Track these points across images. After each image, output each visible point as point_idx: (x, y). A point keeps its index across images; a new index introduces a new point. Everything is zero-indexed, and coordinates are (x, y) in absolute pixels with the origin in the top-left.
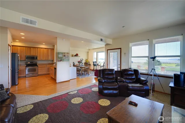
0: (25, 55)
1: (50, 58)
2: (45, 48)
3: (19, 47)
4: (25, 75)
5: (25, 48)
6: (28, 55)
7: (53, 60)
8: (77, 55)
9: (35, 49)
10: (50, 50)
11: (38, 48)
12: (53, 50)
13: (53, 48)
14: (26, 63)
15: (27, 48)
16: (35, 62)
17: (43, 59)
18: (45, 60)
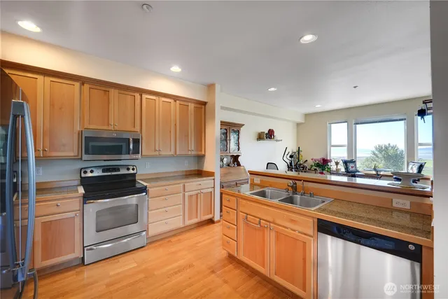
0: (78, 128)
1: (192, 147)
3: (40, 78)
4: (77, 254)
5: (77, 84)
6: (95, 126)
9: (129, 98)
10: (191, 106)
11: (142, 91)
12: (203, 107)
13: (205, 100)
14: (83, 175)
15: (86, 86)
16: (128, 169)
17: (163, 153)
18: (172, 156)
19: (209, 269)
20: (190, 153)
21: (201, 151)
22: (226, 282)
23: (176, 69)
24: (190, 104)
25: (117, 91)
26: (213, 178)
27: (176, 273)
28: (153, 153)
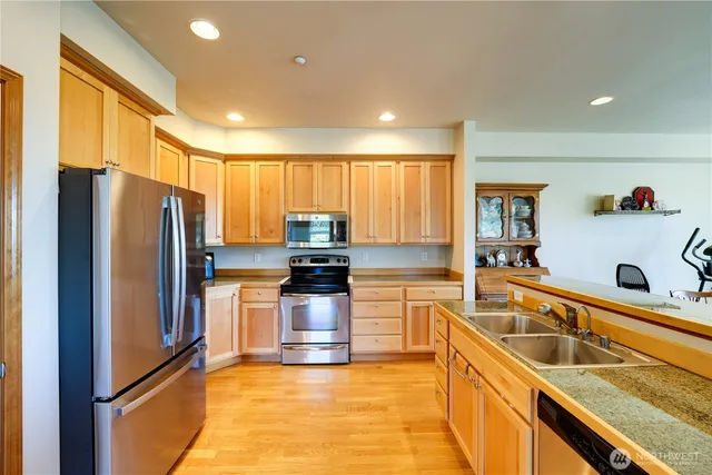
1: (428, 232)
2: (398, 158)
4: (277, 349)
6: (299, 208)
7: (447, 248)
8: (640, 200)
9: (335, 170)
10: (426, 167)
11: (350, 158)
12: (448, 164)
13: (451, 153)
14: (292, 265)
15: (291, 164)
16: (339, 261)
17: (380, 241)
18: (394, 245)
19: (404, 423)
20: (423, 240)
21: (445, 237)
22: (414, 452)
23: (387, 117)
24: (422, 163)
25: (320, 164)
26: (459, 283)
27: (359, 410)
28: (367, 241)
